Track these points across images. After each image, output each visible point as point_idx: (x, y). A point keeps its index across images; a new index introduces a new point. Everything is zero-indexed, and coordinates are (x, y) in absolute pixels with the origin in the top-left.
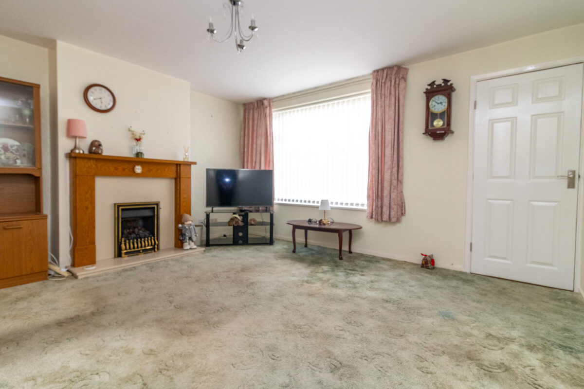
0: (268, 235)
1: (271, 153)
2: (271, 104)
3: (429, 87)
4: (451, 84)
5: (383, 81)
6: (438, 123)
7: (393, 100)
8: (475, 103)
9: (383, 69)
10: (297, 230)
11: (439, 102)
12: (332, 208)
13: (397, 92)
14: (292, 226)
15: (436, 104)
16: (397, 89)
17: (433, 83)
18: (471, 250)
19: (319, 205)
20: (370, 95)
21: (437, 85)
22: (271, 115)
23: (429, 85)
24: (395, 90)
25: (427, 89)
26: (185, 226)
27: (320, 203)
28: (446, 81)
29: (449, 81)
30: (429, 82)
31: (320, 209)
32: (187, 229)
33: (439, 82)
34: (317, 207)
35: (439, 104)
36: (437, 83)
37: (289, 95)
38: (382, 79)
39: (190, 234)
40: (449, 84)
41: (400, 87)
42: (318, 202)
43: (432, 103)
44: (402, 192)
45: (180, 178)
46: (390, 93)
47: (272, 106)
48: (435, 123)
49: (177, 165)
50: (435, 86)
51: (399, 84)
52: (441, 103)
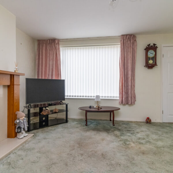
0: (64, 117)
1: (60, 70)
2: (59, 42)
3: (148, 46)
4: (157, 46)
5: (127, 40)
6: (151, 62)
7: (132, 49)
8: (163, 55)
9: (127, 35)
10: (88, 113)
11: (151, 53)
12: (101, 99)
13: (133, 46)
14: (85, 111)
15: (150, 54)
16: (133, 45)
17: (149, 45)
18: (163, 113)
19: (95, 98)
20: (120, 46)
21: (151, 46)
22: (59, 49)
23: (148, 45)
24: (132, 46)
25: (147, 47)
26: (21, 120)
27: (95, 97)
28: (154, 45)
29: (156, 45)
30: (148, 44)
31: (95, 100)
32: (22, 123)
33: (152, 45)
34: (94, 99)
35: (151, 54)
36: (151, 45)
37: (71, 39)
38: (126, 39)
39: (23, 126)
40: (156, 46)
41: (135, 44)
42: (94, 97)
43: (149, 53)
44: (135, 91)
45: (13, 85)
46: (130, 46)
47: (60, 44)
48: (150, 62)
49: (11, 75)
50: (150, 46)
51: (134, 43)
52: (152, 53)
